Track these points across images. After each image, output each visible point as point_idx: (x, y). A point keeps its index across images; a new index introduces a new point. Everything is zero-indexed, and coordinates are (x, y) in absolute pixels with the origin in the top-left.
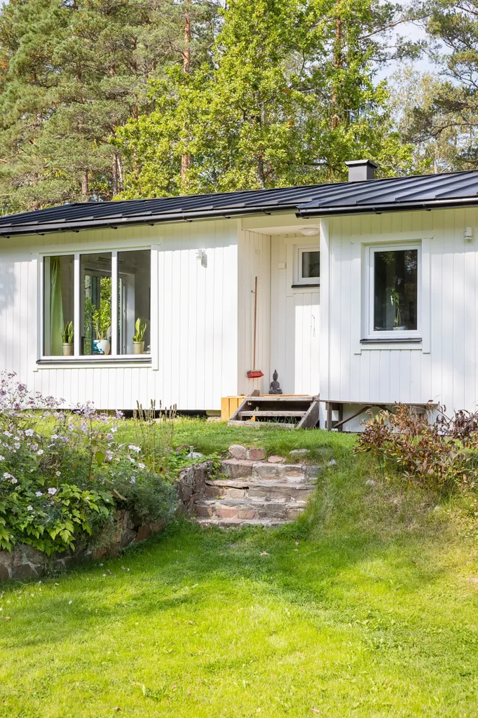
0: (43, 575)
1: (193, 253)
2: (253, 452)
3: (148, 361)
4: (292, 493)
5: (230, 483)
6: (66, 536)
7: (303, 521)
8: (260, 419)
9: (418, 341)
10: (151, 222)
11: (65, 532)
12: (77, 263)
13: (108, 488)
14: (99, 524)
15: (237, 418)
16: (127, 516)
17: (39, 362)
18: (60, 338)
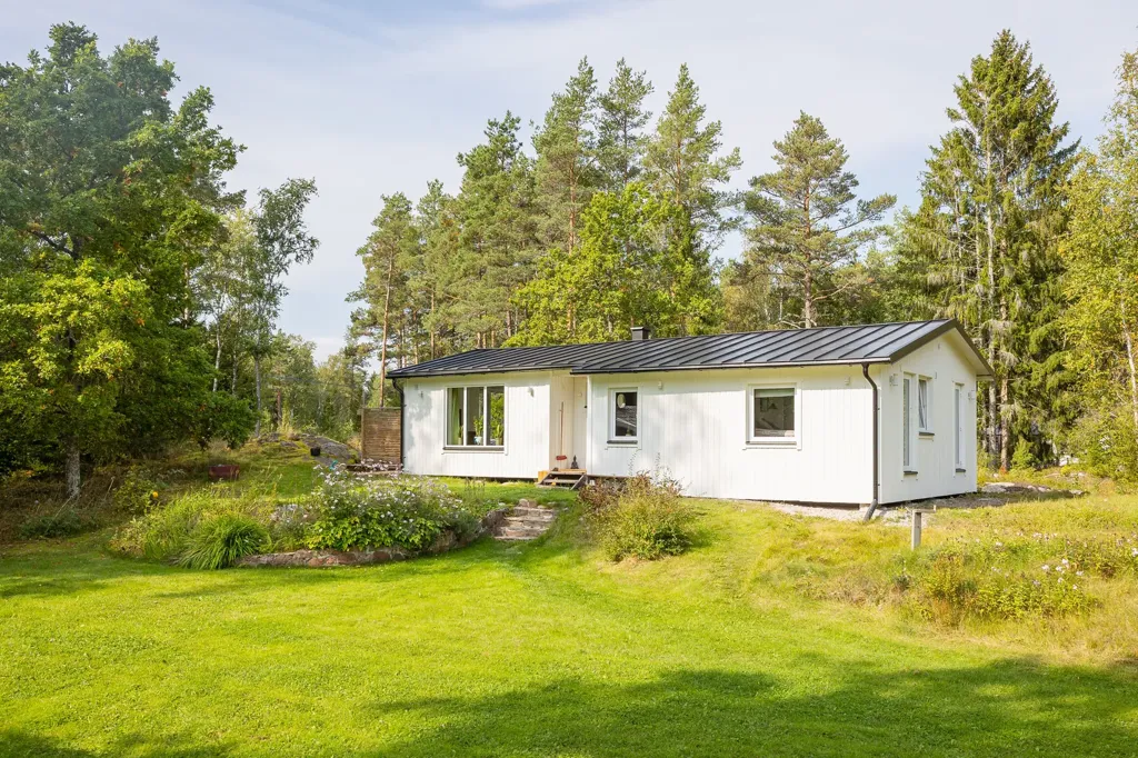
0: (407, 559)
1: (527, 388)
2: (531, 503)
3: (502, 449)
4: (543, 524)
5: (515, 518)
6: (416, 541)
7: (542, 538)
8: (558, 484)
9: (635, 443)
10: (503, 372)
11: (416, 539)
12: (465, 392)
13: (440, 520)
14: (434, 536)
15: (542, 483)
16: (452, 533)
17: (445, 449)
18: (456, 436)
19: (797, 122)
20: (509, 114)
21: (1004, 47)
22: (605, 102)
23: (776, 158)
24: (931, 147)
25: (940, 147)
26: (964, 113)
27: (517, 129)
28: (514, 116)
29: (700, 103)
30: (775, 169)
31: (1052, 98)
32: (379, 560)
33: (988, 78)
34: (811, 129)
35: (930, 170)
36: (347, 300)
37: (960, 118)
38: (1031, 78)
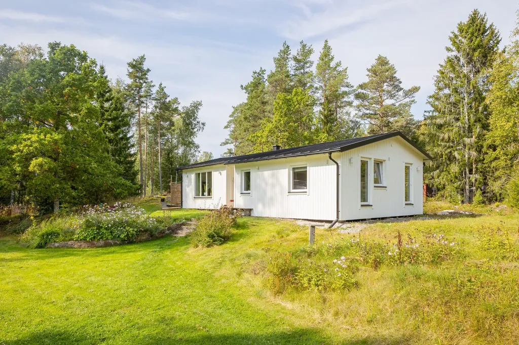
1: (218, 172)
9: (249, 193)
12: (201, 175)
17: (195, 198)
18: (198, 192)
19: (376, 60)
20: (261, 68)
21: (474, 18)
22: (295, 59)
23: (368, 75)
24: (440, 65)
25: (444, 64)
26: (454, 49)
27: (264, 74)
28: (263, 69)
29: (332, 54)
30: (366, 80)
31: (498, 37)
32: (107, 245)
33: (464, 31)
34: (382, 62)
35: (439, 75)
36: (221, 145)
37: (453, 51)
38: (488, 29)
